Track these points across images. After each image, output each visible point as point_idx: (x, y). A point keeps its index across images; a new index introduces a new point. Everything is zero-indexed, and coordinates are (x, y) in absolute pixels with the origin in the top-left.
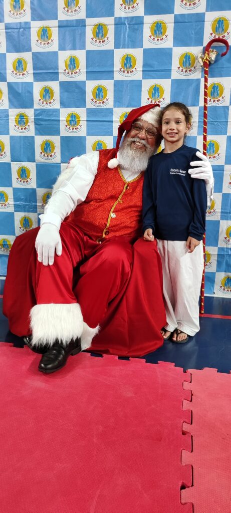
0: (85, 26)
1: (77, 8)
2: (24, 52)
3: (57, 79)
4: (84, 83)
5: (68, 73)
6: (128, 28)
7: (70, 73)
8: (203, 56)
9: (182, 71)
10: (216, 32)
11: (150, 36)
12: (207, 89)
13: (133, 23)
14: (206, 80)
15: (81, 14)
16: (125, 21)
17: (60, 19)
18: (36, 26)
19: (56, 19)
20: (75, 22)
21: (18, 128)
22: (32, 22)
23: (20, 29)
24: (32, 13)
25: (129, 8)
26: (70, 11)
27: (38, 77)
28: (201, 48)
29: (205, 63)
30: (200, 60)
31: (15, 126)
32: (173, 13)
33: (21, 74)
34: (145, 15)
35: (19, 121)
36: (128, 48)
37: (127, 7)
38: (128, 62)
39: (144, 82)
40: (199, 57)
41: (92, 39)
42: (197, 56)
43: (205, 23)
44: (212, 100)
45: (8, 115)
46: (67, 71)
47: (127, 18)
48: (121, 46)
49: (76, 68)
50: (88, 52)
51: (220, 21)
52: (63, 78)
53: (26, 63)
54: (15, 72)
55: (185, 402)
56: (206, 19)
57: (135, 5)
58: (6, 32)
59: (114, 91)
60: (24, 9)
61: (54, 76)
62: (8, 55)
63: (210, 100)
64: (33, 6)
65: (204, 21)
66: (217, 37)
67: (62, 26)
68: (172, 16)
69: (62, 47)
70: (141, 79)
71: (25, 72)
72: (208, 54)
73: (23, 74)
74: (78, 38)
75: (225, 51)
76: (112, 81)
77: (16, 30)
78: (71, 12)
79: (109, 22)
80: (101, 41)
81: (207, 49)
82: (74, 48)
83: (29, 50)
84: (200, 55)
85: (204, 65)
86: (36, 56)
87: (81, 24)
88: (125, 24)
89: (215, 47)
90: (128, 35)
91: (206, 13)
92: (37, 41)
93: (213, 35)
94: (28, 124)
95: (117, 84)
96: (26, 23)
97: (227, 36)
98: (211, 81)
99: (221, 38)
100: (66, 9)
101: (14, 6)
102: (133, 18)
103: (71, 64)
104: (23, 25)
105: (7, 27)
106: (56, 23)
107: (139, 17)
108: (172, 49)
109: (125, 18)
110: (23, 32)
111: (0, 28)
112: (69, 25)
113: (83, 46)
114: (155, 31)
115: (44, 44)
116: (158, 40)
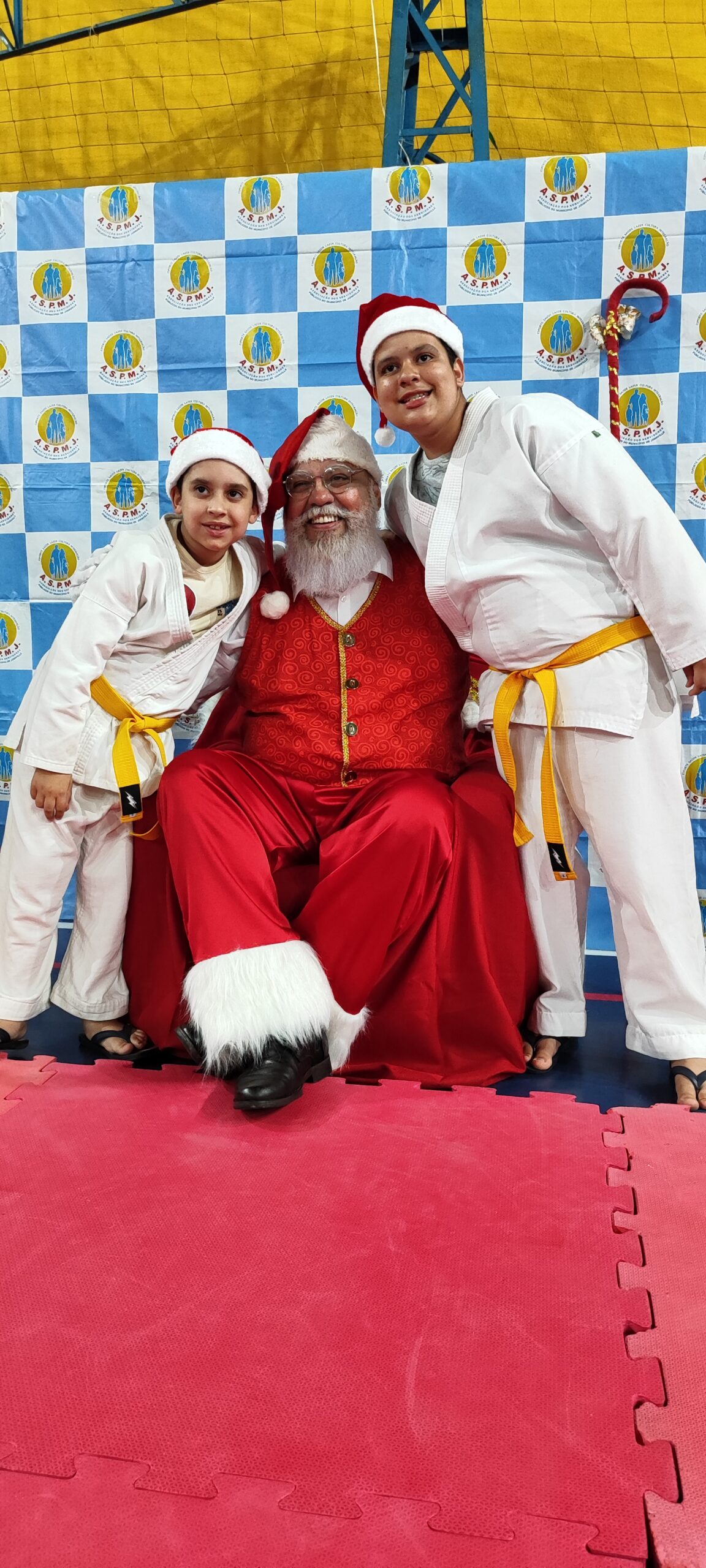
0: (296, 253)
1: (275, 211)
2: (134, 319)
3: (223, 386)
4: (294, 392)
5: (251, 368)
6: (406, 256)
7: (256, 369)
8: (603, 321)
9: (550, 359)
10: (634, 263)
11: (465, 277)
12: (617, 403)
13: (422, 244)
14: (613, 381)
15: (286, 225)
16: (398, 239)
17: (229, 236)
18: (168, 255)
19: (222, 237)
20: (269, 245)
21: (115, 513)
22: (157, 246)
23: (125, 262)
24: (157, 225)
25: (409, 209)
27: (169, 379)
28: (597, 303)
29: (608, 338)
30: (596, 331)
31: (107, 506)
32: (521, 218)
33: (126, 373)
34: (449, 225)
35: (117, 491)
37: (404, 208)
40: (592, 325)
41: (315, 284)
42: (588, 323)
43: (604, 241)
44: (632, 431)
45: (88, 479)
46: (248, 364)
47: (405, 232)
49: (273, 356)
50: (304, 318)
51: (641, 237)
52: (236, 381)
53: (138, 345)
54: (109, 369)
55: (612, 1172)
56: (606, 233)
57: (424, 201)
58: (88, 272)
60: (137, 213)
61: (215, 376)
62: (91, 326)
63: (626, 432)
64: (160, 208)
65: (602, 239)
66: (636, 275)
67: (236, 254)
68: (522, 225)
69: (235, 306)
71: (137, 370)
72: (617, 318)
73: (132, 375)
74: (276, 283)
75: (659, 308)
77: (114, 266)
78: (260, 219)
79: (357, 244)
80: (338, 289)
81: (611, 306)
82: (266, 307)
83: (149, 313)
84: (596, 320)
85: (605, 343)
86: (166, 329)
87: (287, 248)
88: (401, 249)
89: (633, 301)
90: (407, 274)
91: (607, 219)
92: (171, 291)
93: (627, 270)
94: (143, 501)
96: (142, 248)
97: (663, 273)
98: (626, 383)
99: (647, 277)
100: (247, 213)
101: (111, 207)
102: (418, 232)
103: (259, 345)
104: (133, 254)
105: (92, 259)
106: (218, 247)
107: (435, 231)
108: (520, 307)
109: (400, 233)
110: (133, 270)
111: (73, 261)
112: (254, 252)
113: (290, 303)
114: (476, 263)
115: (189, 298)
116: (484, 284)
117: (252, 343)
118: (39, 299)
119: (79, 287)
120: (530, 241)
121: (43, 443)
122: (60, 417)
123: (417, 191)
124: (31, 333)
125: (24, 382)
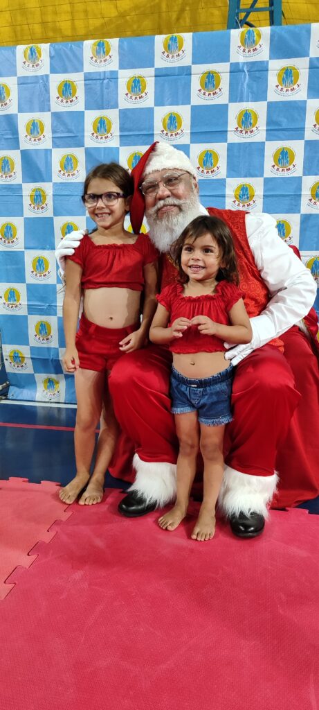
0: (191, 74)
1: (181, 52)
2: (108, 109)
4: (187, 147)
5: (167, 134)
6: (247, 77)
7: (169, 134)
11: (277, 86)
13: (255, 69)
15: (186, 60)
16: (243, 67)
17: (157, 66)
18: (125, 76)
19: (153, 66)
20: (176, 70)
22: (120, 71)
23: (104, 79)
24: (120, 60)
25: (249, 51)
26: (170, 56)
27: (125, 140)
32: (307, 55)
33: (104, 137)
34: (270, 59)
36: (248, 101)
37: (247, 50)
38: (247, 120)
39: (267, 143)
41: (200, 90)
46: (165, 132)
47: (247, 63)
48: (239, 99)
49: (177, 128)
50: (194, 108)
53: (110, 123)
54: (95, 135)
57: (258, 47)
58: (85, 85)
59: (228, 156)
60: (110, 54)
61: (148, 138)
62: (87, 112)
64: (122, 51)
67: (160, 75)
68: (308, 59)
69: (159, 102)
70: (264, 140)
71: (109, 135)
73: (107, 137)
74: (180, 90)
76: (226, 144)
77: (98, 82)
78: (173, 57)
79: (222, 69)
80: (212, 93)
82: (175, 103)
83: (116, 106)
86: (124, 114)
87: (187, 71)
88: (244, 72)
90: (247, 85)
92: (127, 94)
95: (231, 147)
96: (112, 72)
100: (166, 54)
101: (97, 51)
102: (253, 64)
103: (171, 123)
104: (108, 75)
105: (88, 78)
106: (151, 71)
107: (262, 62)
108: (305, 102)
109: (244, 63)
110: (108, 83)
111: (77, 78)
112: (169, 74)
113: (187, 100)
114: (283, 79)
115: (136, 98)
116: (287, 90)
117: (167, 121)
118: (60, 99)
119: (80, 93)
120: (312, 67)
121: (62, 172)
122: (71, 160)
123: (254, 41)
124: (56, 116)
125: (53, 141)
